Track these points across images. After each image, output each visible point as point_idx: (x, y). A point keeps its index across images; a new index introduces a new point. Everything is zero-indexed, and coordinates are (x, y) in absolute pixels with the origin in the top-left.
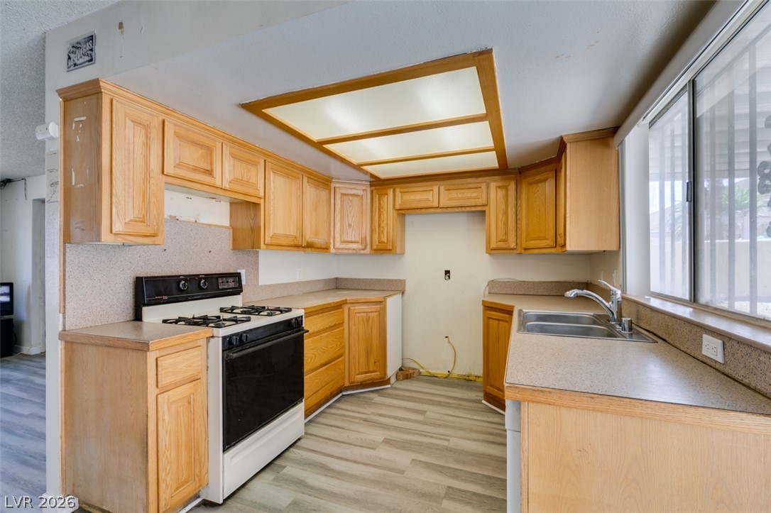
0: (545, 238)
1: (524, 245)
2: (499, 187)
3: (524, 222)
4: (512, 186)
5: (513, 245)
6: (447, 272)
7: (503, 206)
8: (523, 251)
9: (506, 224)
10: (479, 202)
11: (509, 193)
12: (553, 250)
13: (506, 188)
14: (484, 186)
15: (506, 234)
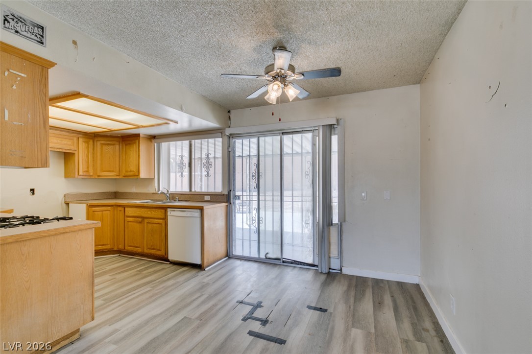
0: (113, 171)
1: (98, 174)
2: (84, 142)
3: (99, 162)
4: (91, 142)
5: (91, 174)
6: (32, 190)
7: (86, 152)
8: (97, 177)
9: (88, 162)
10: (72, 148)
11: (90, 146)
12: (118, 177)
13: (87, 143)
14: (75, 139)
15: (88, 168)
